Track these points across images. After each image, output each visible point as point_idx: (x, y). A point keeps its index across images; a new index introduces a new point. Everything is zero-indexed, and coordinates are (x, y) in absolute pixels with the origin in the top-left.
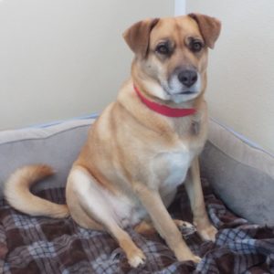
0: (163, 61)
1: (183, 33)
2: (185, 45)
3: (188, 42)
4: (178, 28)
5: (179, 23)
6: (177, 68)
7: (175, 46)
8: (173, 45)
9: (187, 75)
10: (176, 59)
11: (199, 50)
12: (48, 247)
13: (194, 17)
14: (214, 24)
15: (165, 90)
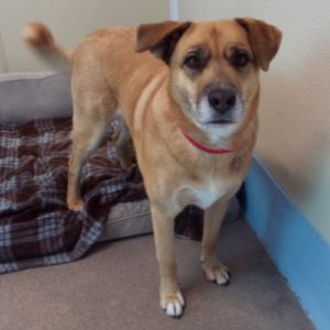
0: (193, 77)
2: (225, 56)
3: (229, 54)
6: (208, 86)
7: (209, 57)
10: (209, 74)
11: (244, 65)
12: (14, 162)
13: (242, 24)
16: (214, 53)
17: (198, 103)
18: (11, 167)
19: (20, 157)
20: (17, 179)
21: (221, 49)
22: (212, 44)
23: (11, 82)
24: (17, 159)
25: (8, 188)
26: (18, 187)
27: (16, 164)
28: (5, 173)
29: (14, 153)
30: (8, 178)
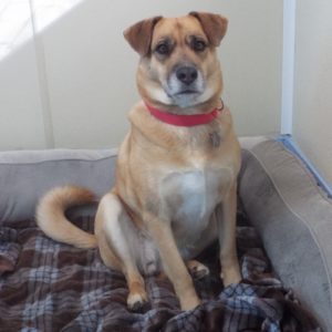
0: (162, 61)
1: (184, 31)
2: (186, 43)
3: (189, 40)
4: (179, 26)
5: (180, 22)
6: (176, 66)
7: (175, 44)
8: (172, 43)
9: (185, 72)
10: (175, 57)
11: (202, 50)
12: (50, 273)
13: (195, 15)
14: (219, 21)
15: (166, 91)
16: (178, 41)
17: (168, 79)
18: (46, 281)
19: (59, 266)
20: (54, 299)
21: (183, 37)
22: (176, 34)
23: (57, 162)
24: (56, 270)
25: (41, 313)
26: (54, 311)
27: (54, 276)
28: (38, 289)
29: (53, 260)
30: (41, 297)
